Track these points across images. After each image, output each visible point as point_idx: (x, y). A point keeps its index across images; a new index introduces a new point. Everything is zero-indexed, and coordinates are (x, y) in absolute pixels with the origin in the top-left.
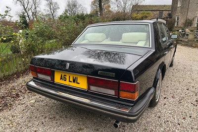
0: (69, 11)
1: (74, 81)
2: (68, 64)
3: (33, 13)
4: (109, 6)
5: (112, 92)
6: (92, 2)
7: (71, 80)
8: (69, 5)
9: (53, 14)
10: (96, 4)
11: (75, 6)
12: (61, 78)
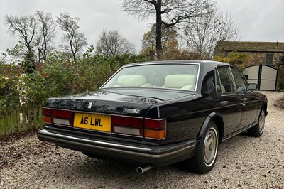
0: (104, 49)
1: (96, 123)
2: (91, 104)
3: (40, 51)
4: (176, 43)
5: (136, 132)
6: (145, 35)
7: (94, 122)
8: (104, 40)
9: (74, 54)
10: (152, 39)
11: (114, 40)
12: (82, 122)
